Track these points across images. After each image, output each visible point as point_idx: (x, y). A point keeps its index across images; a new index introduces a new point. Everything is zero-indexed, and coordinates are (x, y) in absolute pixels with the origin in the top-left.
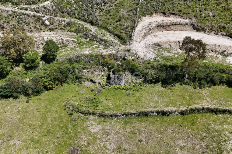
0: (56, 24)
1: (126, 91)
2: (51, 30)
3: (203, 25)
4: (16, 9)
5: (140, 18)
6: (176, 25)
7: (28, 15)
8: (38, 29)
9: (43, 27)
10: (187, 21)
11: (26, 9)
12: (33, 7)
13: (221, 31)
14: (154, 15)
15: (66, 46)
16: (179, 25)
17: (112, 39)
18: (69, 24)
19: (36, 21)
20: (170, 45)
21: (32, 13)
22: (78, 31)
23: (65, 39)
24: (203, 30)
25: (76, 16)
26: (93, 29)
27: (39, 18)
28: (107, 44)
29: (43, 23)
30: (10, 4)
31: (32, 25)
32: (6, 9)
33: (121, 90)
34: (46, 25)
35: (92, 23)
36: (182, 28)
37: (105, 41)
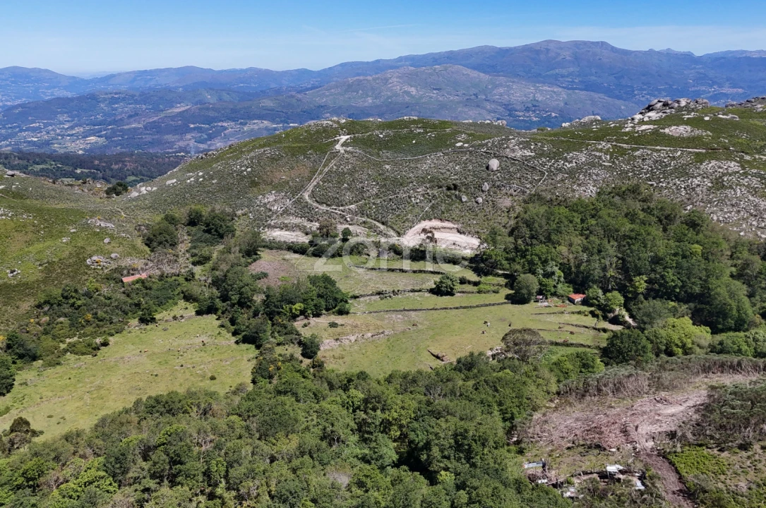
0: (355, 221)
2: (350, 224)
3: (464, 230)
4: (329, 209)
5: (420, 221)
6: (445, 228)
7: (336, 213)
8: (341, 223)
9: (345, 222)
10: (456, 226)
11: (336, 209)
12: (341, 208)
13: (475, 235)
14: (433, 220)
15: (358, 235)
16: (448, 228)
17: (393, 234)
18: (364, 222)
19: (342, 218)
21: (339, 212)
22: (370, 228)
23: (358, 231)
24: (463, 233)
25: (373, 217)
26: (382, 227)
27: (344, 216)
28: (386, 236)
29: (346, 220)
30: (325, 205)
31: (337, 220)
32: (322, 208)
34: (347, 221)
35: (383, 223)
36: (450, 231)
37: (387, 235)
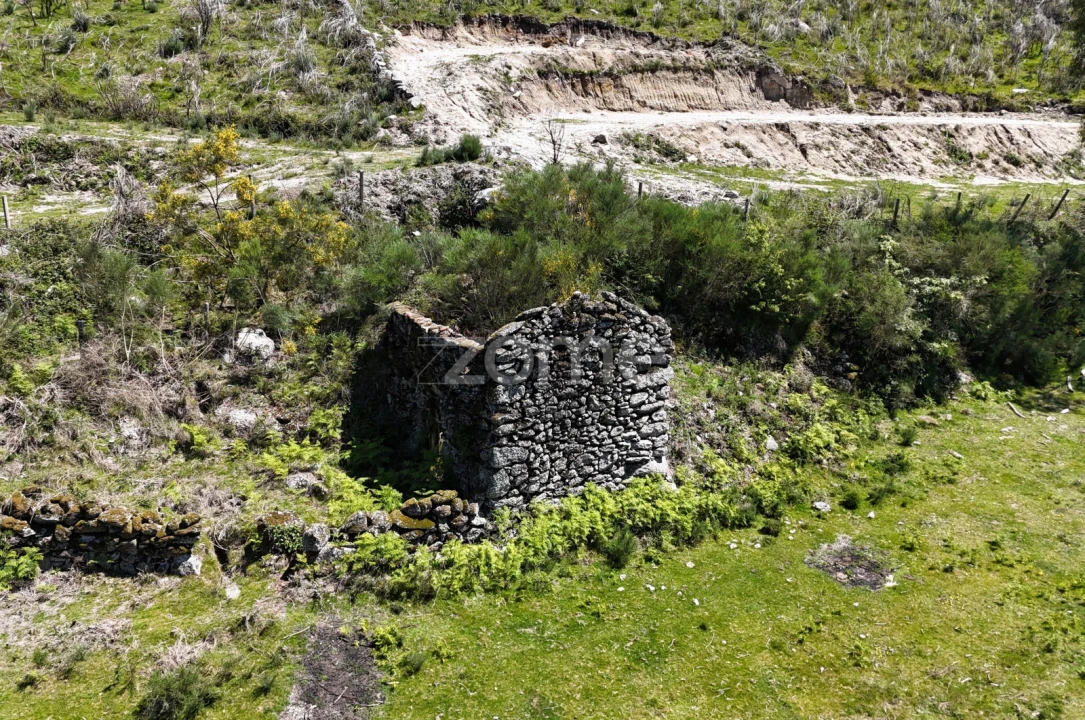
1: (753, 533)
3: (815, 69)
5: (370, 28)
6: (654, 69)
13: (928, 93)
14: (464, 32)
16: (675, 70)
20: (737, 145)
24: (831, 94)
33: (691, 542)
36: (702, 91)
